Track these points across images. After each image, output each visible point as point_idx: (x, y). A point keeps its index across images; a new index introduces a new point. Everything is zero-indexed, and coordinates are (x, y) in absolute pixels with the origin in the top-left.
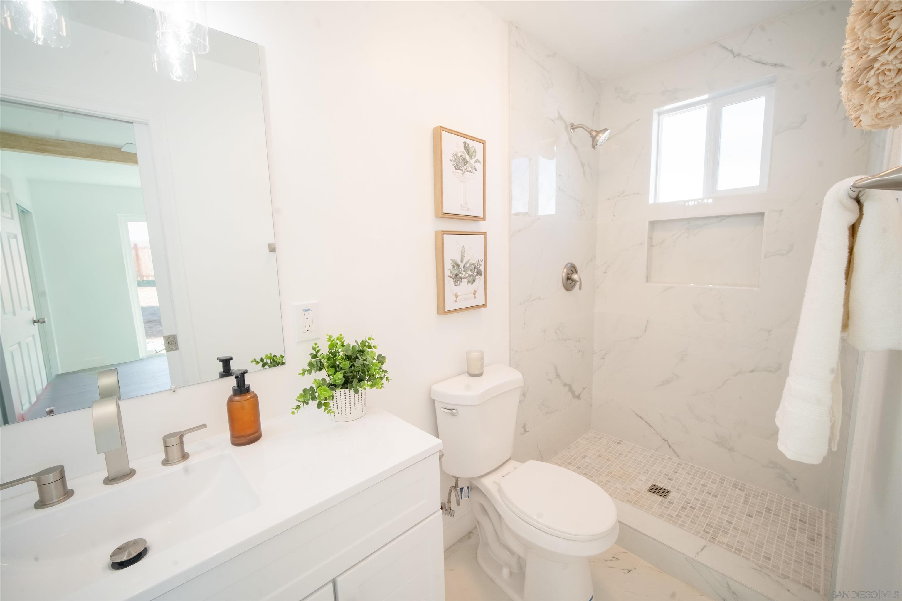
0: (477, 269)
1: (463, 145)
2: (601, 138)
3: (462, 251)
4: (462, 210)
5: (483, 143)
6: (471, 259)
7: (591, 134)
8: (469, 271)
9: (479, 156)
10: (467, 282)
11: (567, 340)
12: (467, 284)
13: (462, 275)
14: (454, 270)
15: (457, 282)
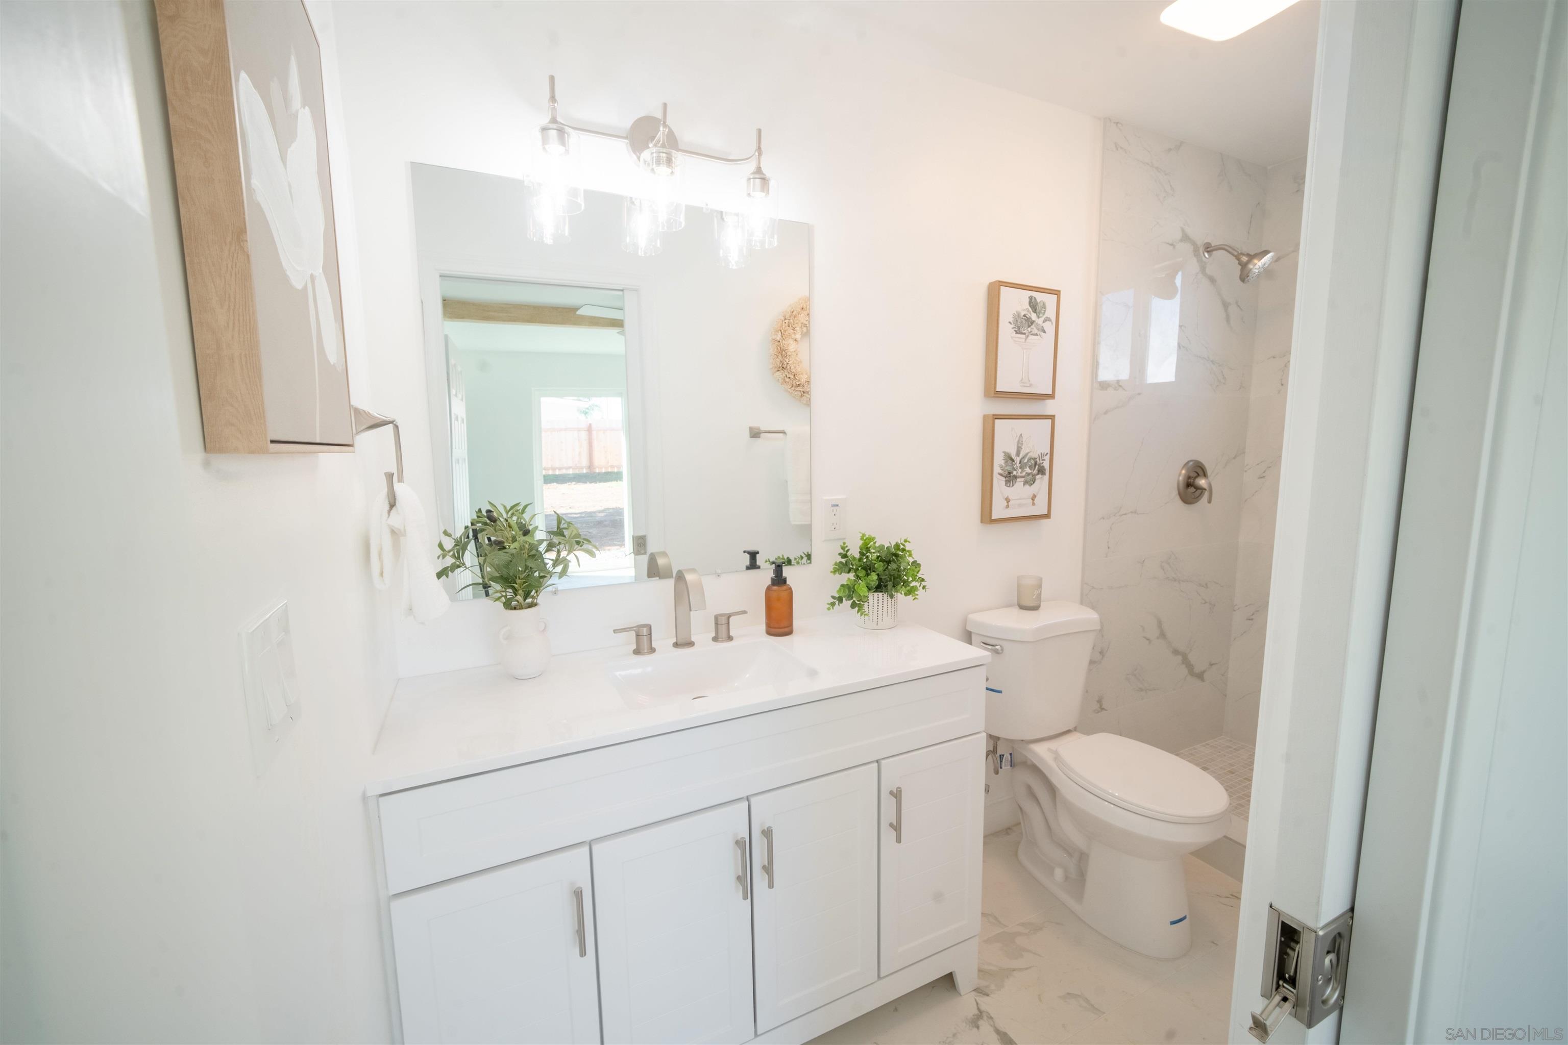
0: (1038, 465)
1: (1028, 300)
2: (1257, 267)
3: (1018, 441)
4: (1021, 386)
5: (1056, 294)
6: (1030, 452)
7: (1239, 259)
8: (1028, 467)
9: (1051, 312)
10: (1023, 482)
11: (1183, 581)
12: (1024, 485)
13: (1017, 472)
14: (1006, 466)
15: (1010, 482)
